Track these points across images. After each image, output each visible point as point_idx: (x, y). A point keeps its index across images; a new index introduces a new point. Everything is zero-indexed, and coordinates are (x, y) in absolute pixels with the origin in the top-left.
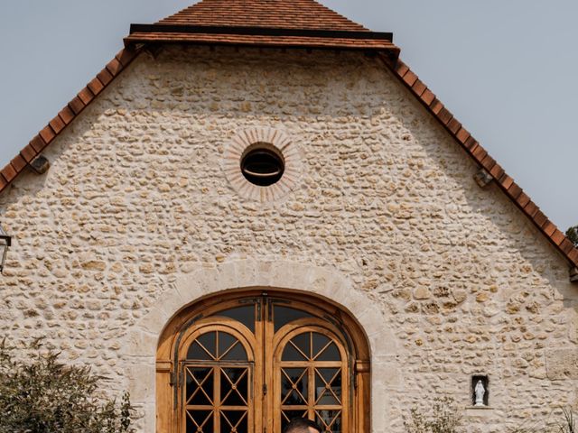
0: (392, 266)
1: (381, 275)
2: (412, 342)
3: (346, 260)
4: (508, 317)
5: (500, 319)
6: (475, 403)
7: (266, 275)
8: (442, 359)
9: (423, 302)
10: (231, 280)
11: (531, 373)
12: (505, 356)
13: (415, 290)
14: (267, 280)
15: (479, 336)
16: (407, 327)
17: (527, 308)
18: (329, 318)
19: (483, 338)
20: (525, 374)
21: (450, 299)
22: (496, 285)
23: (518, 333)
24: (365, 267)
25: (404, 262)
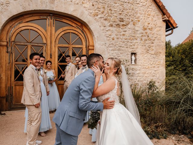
0: (104, 8)
1: (99, 11)
2: (111, 39)
3: (86, 3)
4: (143, 32)
5: (140, 32)
6: (131, 63)
7: (52, 5)
8: (121, 46)
9: (115, 23)
10: (37, 6)
11: (150, 53)
12: (142, 46)
13: (112, 18)
14: (53, 8)
15: (133, 38)
16: (109, 33)
17: (149, 29)
18: (78, 27)
19: (135, 39)
20: (148, 53)
21: (124, 23)
22: (140, 19)
23: (146, 38)
24: (94, 7)
25: (108, 7)
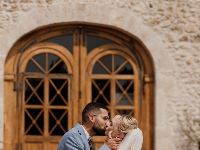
0: (170, 9)
1: (162, 15)
2: (184, 63)
3: (138, 3)
9: (192, 34)
10: (57, 16)
13: (186, 25)
14: (83, 17)
16: (181, 52)
18: (125, 44)
24: (151, 9)
25: (178, 6)
